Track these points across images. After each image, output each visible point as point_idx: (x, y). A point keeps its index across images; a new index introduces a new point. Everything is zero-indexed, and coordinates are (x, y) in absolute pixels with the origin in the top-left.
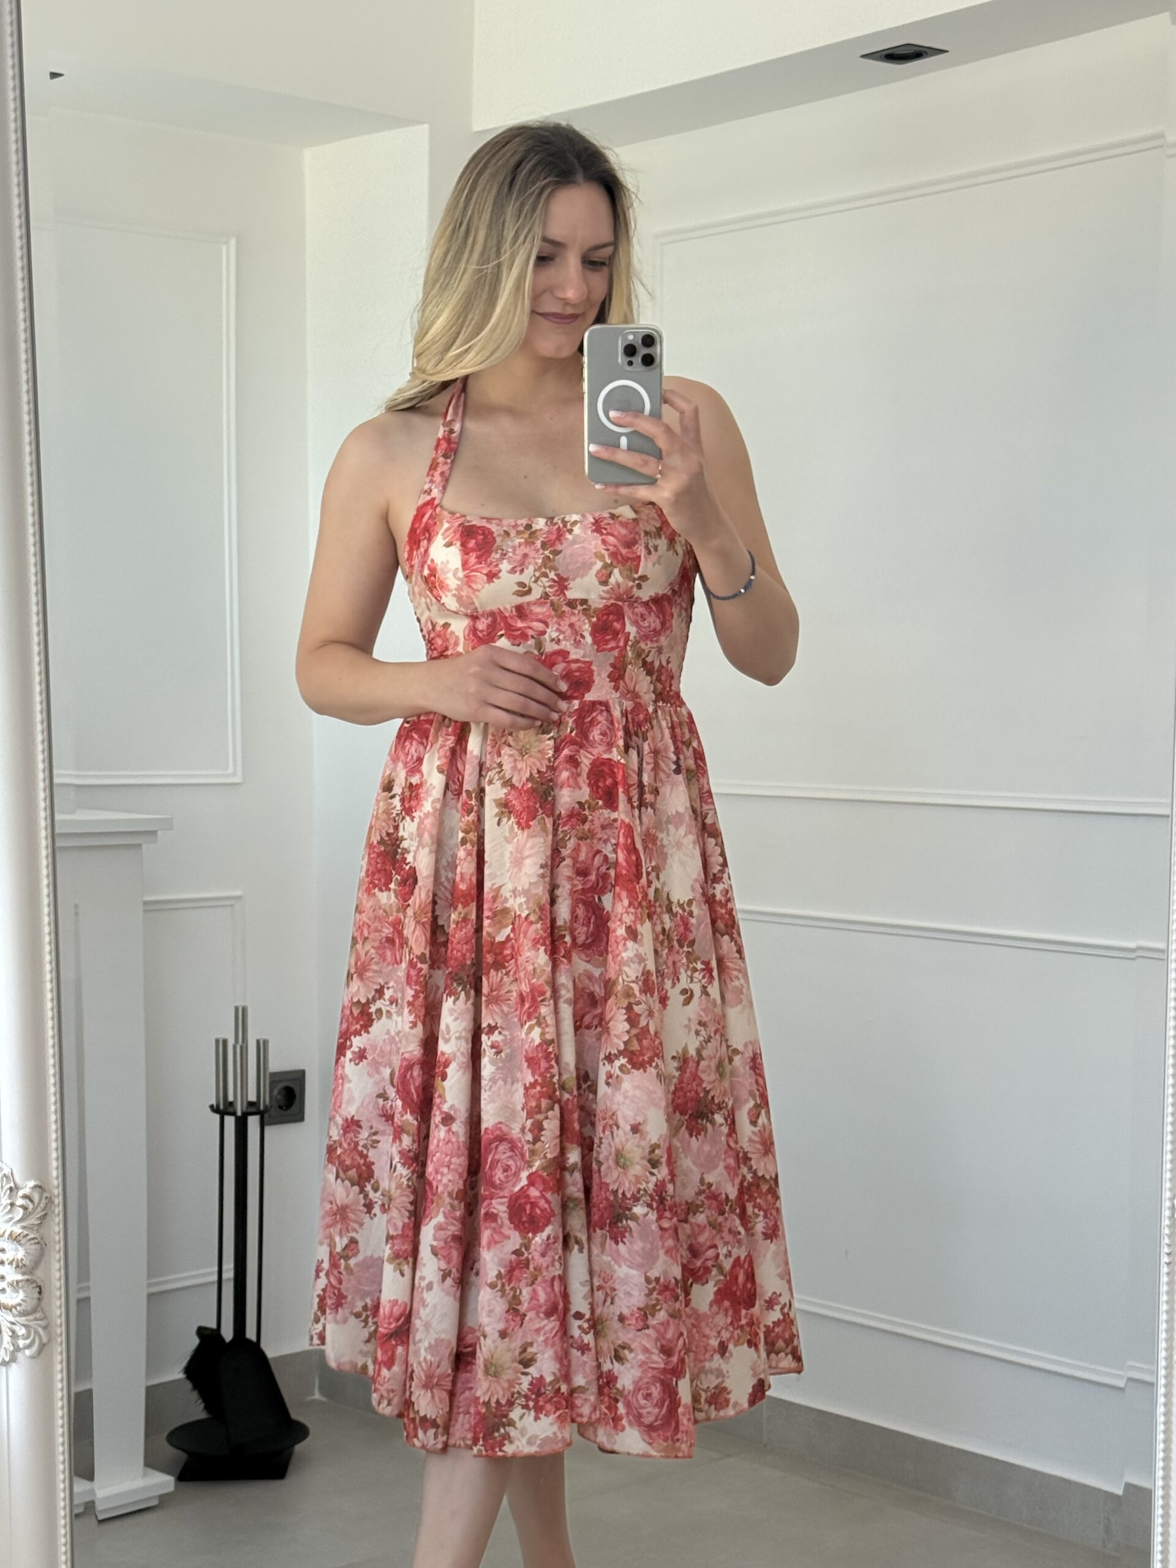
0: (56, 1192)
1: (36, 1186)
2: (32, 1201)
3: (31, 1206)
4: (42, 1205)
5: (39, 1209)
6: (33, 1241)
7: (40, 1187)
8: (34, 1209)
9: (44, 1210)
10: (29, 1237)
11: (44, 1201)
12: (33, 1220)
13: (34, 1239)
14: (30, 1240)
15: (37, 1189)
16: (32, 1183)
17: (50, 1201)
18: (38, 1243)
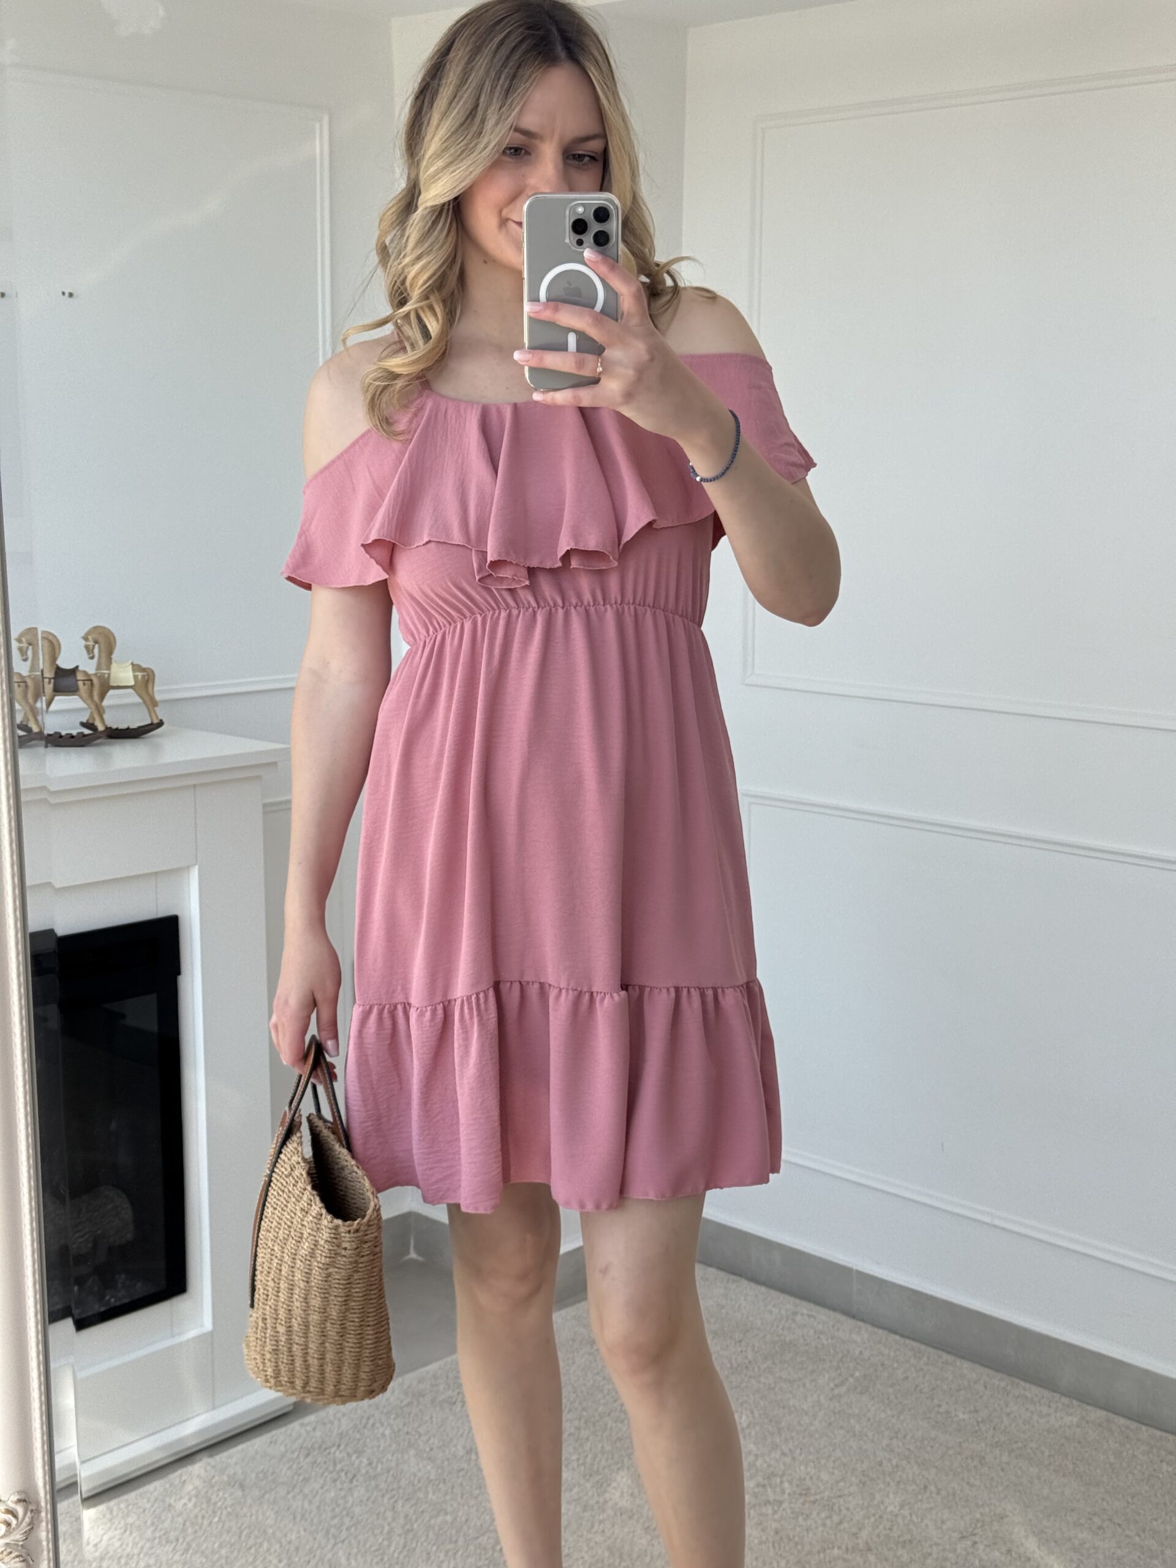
0: (43, 1504)
1: (19, 1501)
2: (15, 1516)
3: (14, 1522)
4: (27, 1520)
5: (24, 1524)
6: (17, 1559)
7: (24, 1501)
8: (18, 1525)
9: (31, 1523)
10: (13, 1555)
11: (29, 1514)
12: (17, 1536)
13: (17, 1556)
14: (14, 1558)
15: (22, 1503)
16: (15, 1498)
17: (36, 1512)
18: (23, 1561)
